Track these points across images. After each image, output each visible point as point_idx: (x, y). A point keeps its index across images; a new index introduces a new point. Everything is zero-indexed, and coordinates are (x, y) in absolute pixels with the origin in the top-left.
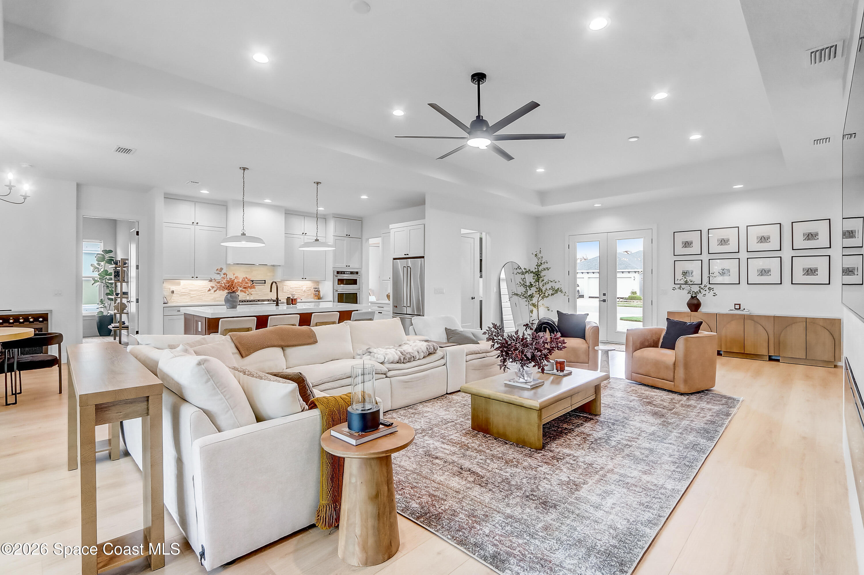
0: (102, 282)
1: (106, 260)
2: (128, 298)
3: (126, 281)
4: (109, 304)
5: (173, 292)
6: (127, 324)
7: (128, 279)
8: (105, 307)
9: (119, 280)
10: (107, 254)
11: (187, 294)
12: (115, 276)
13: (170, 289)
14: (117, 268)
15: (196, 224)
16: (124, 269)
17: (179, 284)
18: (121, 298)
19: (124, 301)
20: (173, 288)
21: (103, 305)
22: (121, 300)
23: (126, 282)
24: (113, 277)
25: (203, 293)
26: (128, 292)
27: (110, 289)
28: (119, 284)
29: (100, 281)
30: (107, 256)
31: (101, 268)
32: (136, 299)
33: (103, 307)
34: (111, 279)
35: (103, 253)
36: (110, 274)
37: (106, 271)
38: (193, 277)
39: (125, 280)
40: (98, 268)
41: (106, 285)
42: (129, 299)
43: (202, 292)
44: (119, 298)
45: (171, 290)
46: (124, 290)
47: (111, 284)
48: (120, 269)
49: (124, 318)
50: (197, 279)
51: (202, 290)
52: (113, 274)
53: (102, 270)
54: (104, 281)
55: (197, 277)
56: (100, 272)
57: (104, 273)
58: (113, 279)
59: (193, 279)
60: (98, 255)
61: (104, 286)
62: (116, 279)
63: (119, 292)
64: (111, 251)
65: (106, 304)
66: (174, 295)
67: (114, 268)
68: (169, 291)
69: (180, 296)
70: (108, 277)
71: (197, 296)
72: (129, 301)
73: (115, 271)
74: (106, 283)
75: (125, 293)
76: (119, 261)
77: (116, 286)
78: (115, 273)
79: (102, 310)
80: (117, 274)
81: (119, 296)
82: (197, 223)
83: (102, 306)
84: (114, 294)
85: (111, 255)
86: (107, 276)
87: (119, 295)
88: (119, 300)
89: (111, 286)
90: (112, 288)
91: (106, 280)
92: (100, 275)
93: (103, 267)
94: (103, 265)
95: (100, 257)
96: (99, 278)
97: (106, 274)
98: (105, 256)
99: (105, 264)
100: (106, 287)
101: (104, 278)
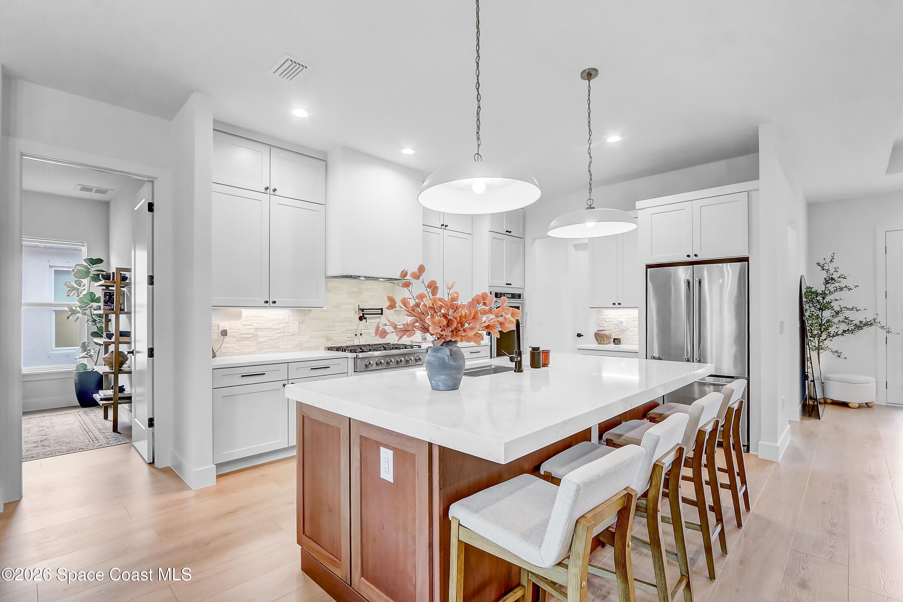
0: (85, 314)
1: (91, 275)
2: (129, 343)
3: (126, 311)
4: (97, 352)
5: (224, 333)
6: (128, 391)
7: (130, 306)
8: (90, 356)
9: (113, 310)
10: (94, 266)
11: (251, 336)
12: (106, 302)
13: (218, 326)
14: (110, 288)
15: (272, 192)
16: (122, 289)
17: (239, 316)
18: (117, 343)
19: (123, 348)
20: (225, 325)
21: (86, 353)
22: (117, 348)
23: (127, 313)
24: (101, 304)
25: (280, 334)
26: (130, 332)
27: (99, 325)
28: (113, 317)
29: (81, 312)
30: (94, 269)
31: (83, 288)
32: (149, 349)
33: (86, 356)
34: (99, 308)
35: (86, 264)
36: (98, 300)
37: (92, 295)
38: (267, 302)
39: (123, 310)
40: (78, 289)
41: (92, 318)
42: (133, 348)
43: (278, 331)
44: (113, 343)
45: (221, 329)
46: (123, 327)
47: (100, 316)
48: (114, 288)
49: (123, 380)
50: (274, 305)
51: (279, 329)
52: (102, 299)
53: (85, 292)
54: (88, 312)
55: (274, 302)
56: (81, 296)
57: (89, 297)
58: (102, 307)
59: (267, 305)
60: (79, 268)
61: (88, 321)
62: (108, 308)
63: (114, 332)
64: (100, 261)
65: (92, 350)
66: (227, 339)
67: (104, 288)
68: (217, 331)
69: (238, 341)
70: (95, 305)
71: (270, 340)
72: (132, 350)
73: (105, 293)
74: (92, 315)
75: (126, 334)
76: (113, 273)
77: (108, 321)
78: (105, 297)
79: (85, 361)
80: (109, 298)
81: (113, 340)
82: (275, 190)
83: (84, 354)
84: (104, 335)
85: (100, 267)
86: (93, 304)
87: (114, 337)
88: (112, 348)
89: (100, 321)
90: (101, 325)
91: (91, 310)
92: (81, 301)
93: (86, 287)
94: (86, 284)
95: (82, 271)
96: (80, 307)
97: (92, 299)
98: (90, 268)
99: (90, 282)
100: (91, 322)
101: (88, 306)
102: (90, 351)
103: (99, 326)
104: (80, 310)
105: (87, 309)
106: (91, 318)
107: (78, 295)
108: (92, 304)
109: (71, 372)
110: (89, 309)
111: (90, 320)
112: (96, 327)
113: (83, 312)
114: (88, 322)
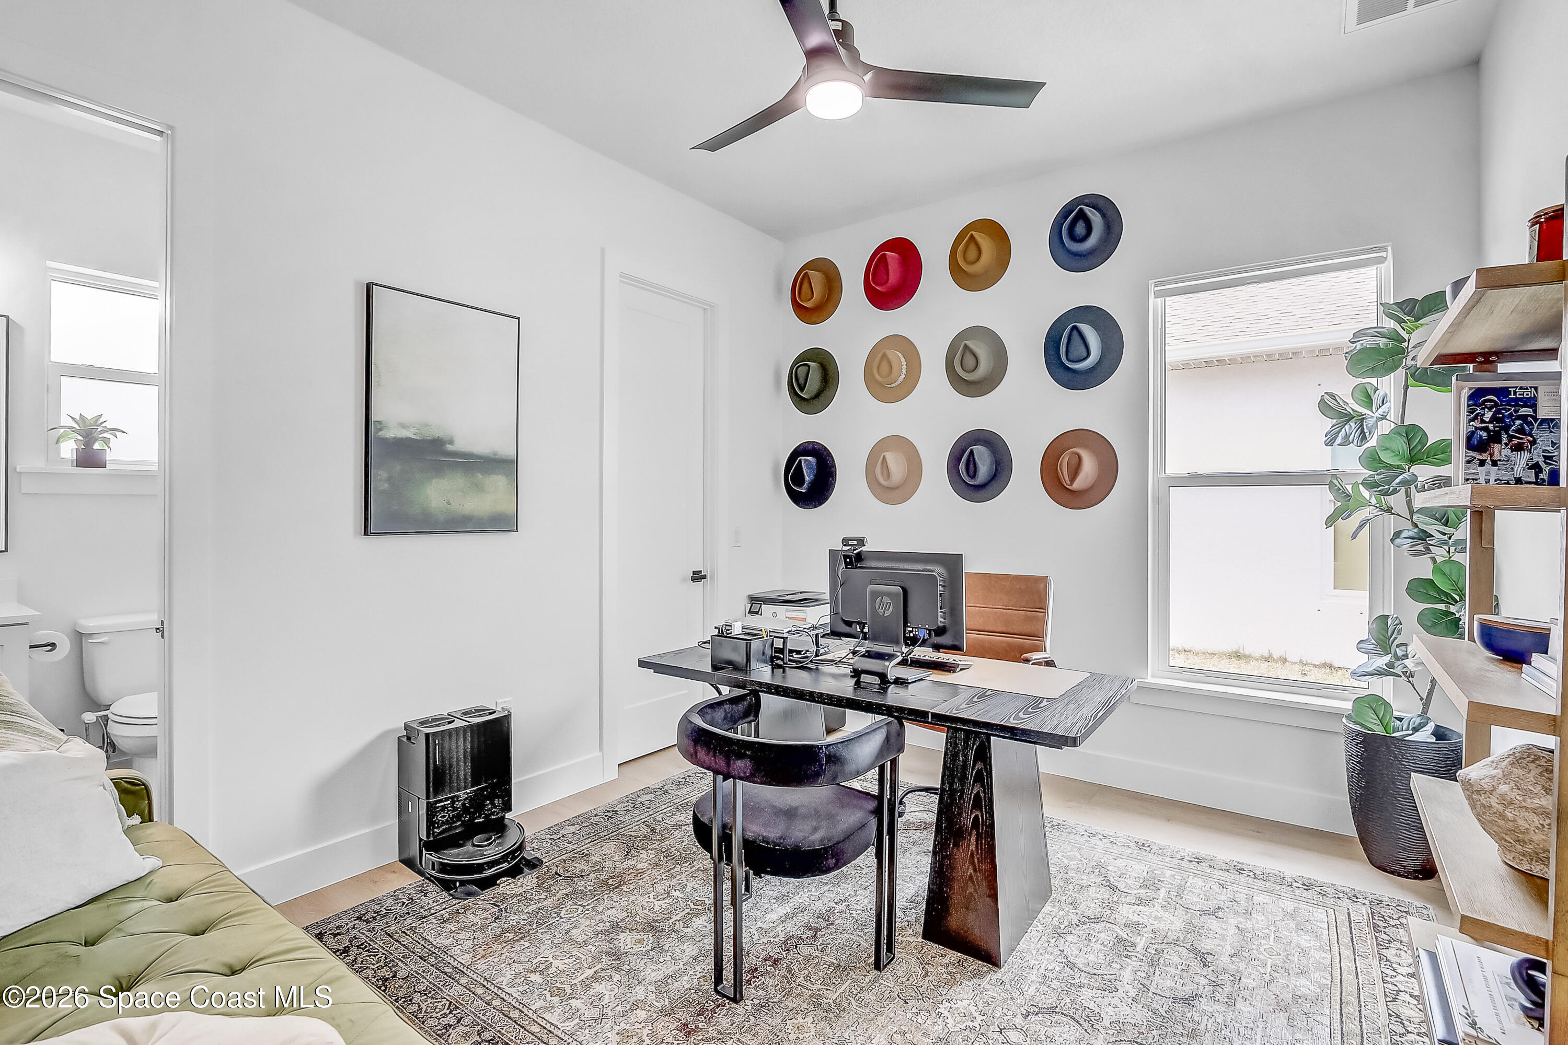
0: (1389, 510)
1: (1407, 362)
10: (1419, 324)
21: (1389, 657)
24: (1455, 468)
29: (1374, 501)
30: (1417, 336)
31: (1379, 414)
33: (1391, 670)
34: (1446, 484)
36: (1440, 453)
37: (1411, 433)
40: (1360, 418)
41: (1416, 526)
53: (1385, 428)
54: (1398, 502)
56: (1372, 442)
57: (1400, 444)
58: (1458, 480)
61: (1397, 535)
70: (1425, 472)
74: (1412, 513)
79: (1385, 688)
86: (1416, 469)
89: (1446, 537)
90: (1449, 552)
91: (1408, 495)
92: (1372, 460)
93: (1392, 408)
94: (1391, 397)
95: (1376, 350)
96: (1370, 485)
97: (1413, 453)
98: (1406, 336)
99: (1406, 388)
100: (1410, 540)
101: (1397, 480)
102: (1403, 648)
103: (1439, 560)
104: (1370, 498)
105: (1395, 491)
106: (1411, 527)
107: (1363, 438)
108: (1411, 470)
109: (1336, 715)
110: (1403, 489)
111: (1404, 535)
112: (1430, 562)
113: (1379, 501)
114: (1398, 541)
